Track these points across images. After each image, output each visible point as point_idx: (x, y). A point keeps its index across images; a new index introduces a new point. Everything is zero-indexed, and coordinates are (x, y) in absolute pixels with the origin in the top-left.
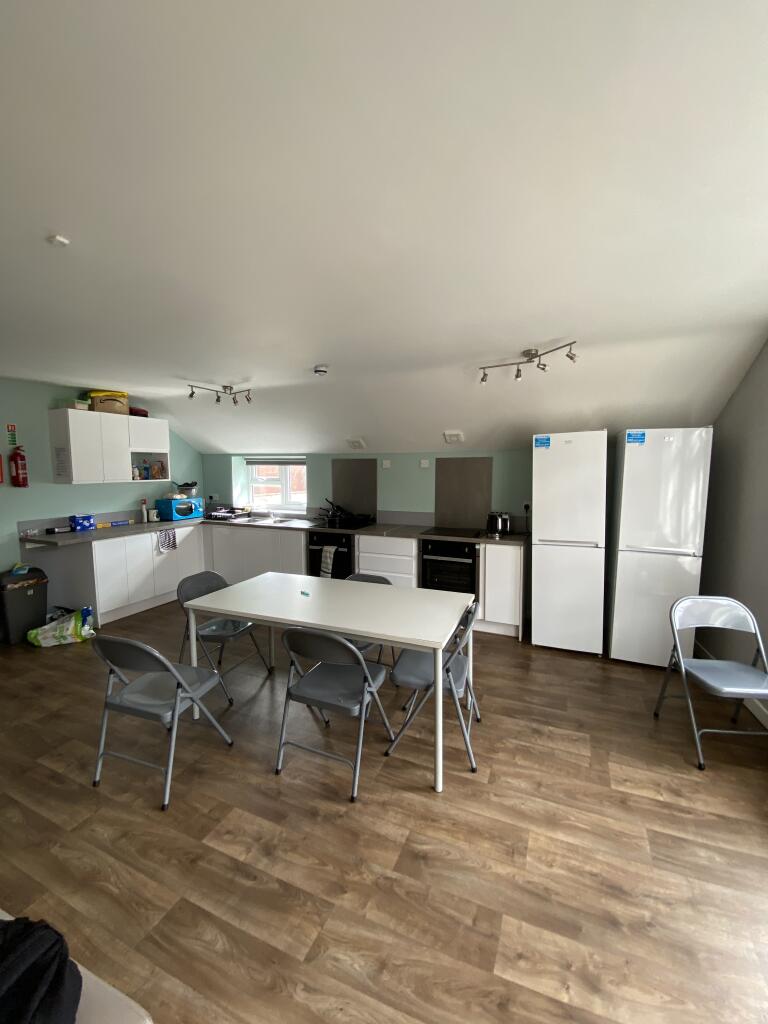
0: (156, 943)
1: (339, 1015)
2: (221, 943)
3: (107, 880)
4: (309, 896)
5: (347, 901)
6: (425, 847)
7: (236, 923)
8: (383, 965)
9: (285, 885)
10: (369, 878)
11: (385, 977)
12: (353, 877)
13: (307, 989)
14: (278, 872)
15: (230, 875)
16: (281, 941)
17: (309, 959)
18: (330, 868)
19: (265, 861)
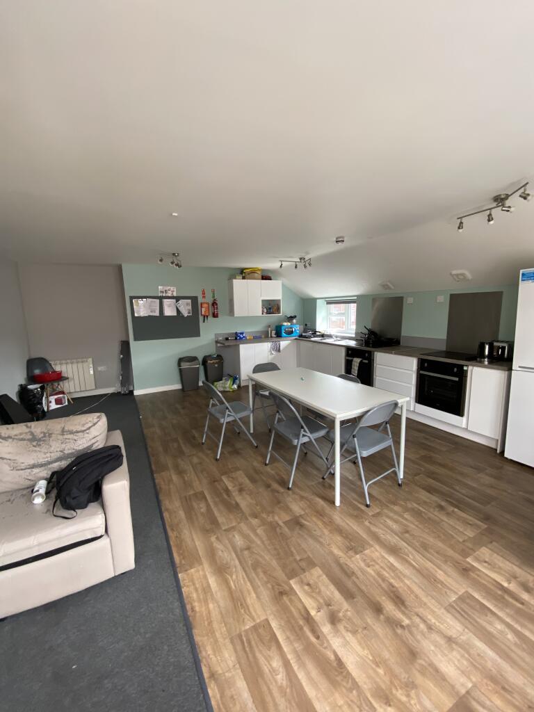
0: (186, 500)
1: (220, 552)
2: (203, 510)
3: (186, 474)
4: (242, 512)
5: (255, 522)
6: (305, 522)
7: (212, 507)
8: (248, 548)
9: (237, 504)
10: (270, 519)
11: (246, 552)
12: (264, 516)
13: (217, 538)
14: (238, 499)
15: (222, 491)
16: (221, 519)
17: (225, 530)
18: (258, 508)
19: (237, 493)
